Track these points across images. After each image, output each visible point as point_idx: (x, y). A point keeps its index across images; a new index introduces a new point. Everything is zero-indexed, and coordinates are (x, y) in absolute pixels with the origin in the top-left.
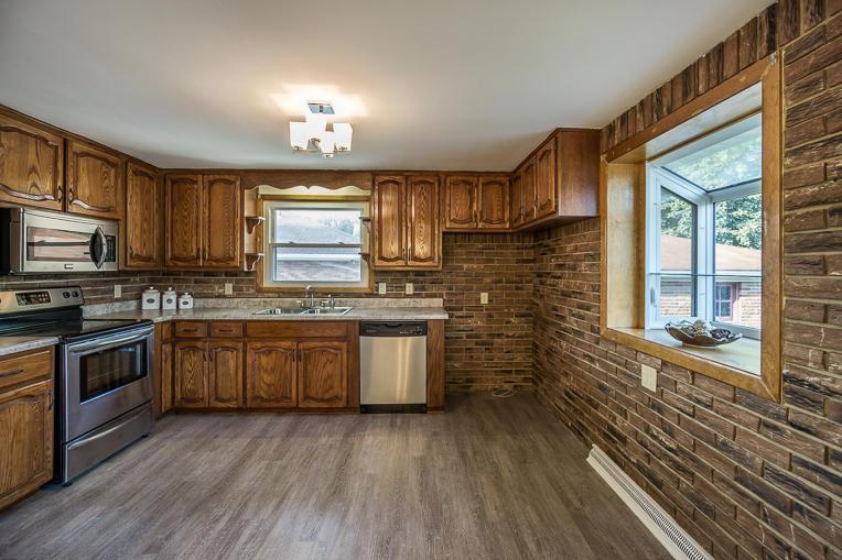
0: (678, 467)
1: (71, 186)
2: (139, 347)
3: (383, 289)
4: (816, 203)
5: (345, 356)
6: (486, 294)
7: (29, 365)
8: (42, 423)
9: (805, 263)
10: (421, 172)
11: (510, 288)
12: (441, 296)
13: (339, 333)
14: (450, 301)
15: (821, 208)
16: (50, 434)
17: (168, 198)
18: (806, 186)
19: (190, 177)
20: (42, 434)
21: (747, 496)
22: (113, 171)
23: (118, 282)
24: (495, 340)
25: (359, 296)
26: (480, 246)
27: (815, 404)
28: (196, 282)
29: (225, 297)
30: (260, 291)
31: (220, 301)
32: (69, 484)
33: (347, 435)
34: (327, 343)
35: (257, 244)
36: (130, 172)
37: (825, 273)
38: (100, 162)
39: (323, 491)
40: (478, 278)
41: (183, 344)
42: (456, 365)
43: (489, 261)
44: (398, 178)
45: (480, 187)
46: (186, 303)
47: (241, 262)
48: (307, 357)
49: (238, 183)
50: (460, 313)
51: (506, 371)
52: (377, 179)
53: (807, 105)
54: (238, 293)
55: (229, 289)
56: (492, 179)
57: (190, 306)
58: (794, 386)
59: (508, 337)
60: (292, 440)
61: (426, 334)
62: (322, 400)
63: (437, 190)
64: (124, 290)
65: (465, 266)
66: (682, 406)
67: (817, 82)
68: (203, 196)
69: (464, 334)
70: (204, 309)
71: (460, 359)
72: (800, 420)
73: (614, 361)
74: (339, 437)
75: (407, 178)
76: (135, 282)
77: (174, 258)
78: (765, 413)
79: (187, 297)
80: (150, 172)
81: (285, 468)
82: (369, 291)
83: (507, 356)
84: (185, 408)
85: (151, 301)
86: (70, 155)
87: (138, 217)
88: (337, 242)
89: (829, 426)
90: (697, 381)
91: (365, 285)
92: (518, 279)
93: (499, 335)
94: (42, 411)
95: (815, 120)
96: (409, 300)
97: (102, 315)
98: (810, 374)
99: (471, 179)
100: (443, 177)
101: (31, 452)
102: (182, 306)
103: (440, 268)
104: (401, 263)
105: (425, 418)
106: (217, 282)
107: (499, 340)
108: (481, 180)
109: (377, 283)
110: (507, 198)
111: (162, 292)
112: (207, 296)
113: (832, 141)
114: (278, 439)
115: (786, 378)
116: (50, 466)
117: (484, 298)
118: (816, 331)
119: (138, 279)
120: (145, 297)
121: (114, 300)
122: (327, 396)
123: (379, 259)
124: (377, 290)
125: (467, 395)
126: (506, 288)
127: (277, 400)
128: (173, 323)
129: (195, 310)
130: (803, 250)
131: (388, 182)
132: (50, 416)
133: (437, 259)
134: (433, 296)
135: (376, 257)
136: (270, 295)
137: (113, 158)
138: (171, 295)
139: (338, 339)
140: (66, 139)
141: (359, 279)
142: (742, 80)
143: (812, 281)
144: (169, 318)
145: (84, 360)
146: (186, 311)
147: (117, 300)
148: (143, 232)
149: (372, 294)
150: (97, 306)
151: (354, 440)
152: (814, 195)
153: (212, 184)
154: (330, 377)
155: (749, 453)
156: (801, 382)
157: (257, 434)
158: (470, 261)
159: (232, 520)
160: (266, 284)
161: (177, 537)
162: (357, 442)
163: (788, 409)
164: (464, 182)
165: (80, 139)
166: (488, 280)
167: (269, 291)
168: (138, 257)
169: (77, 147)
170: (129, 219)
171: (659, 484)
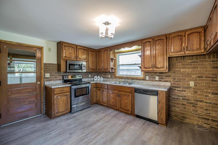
1: (77, 55)
2: (88, 88)
5: (131, 98)
6: (193, 82)
7: (65, 89)
8: (68, 100)
10: (159, 36)
11: (207, 80)
12: (170, 81)
13: (129, 91)
14: (174, 84)
16: (69, 103)
17: (97, 56)
19: (101, 50)
20: (68, 102)
22: (86, 51)
23: (90, 74)
24: (199, 103)
25: (140, 80)
26: (189, 61)
28: (104, 74)
30: (116, 77)
31: (108, 79)
32: (73, 113)
33: (127, 123)
34: (126, 93)
35: (115, 65)
36: (89, 51)
38: (83, 50)
39: (109, 138)
40: (189, 75)
41: (98, 88)
42: (177, 109)
43: (194, 68)
44: (150, 40)
45: (187, 36)
46: (101, 79)
47: (110, 70)
48: (121, 96)
49: (109, 50)
50: (179, 89)
51: (206, 119)
52: (143, 42)
54: (111, 77)
55: (109, 76)
56: (194, 31)
57: (102, 80)
59: (206, 103)
60: (114, 118)
61: (157, 95)
62: (125, 110)
63: (165, 41)
64: (91, 76)
65: (182, 70)
68: (103, 54)
69: (181, 98)
70: (105, 81)
71: (179, 107)
74: (125, 123)
75: (153, 39)
76: (94, 74)
77: (99, 69)
79: (102, 78)
80: (94, 51)
81: (106, 126)
82: (143, 78)
83: (206, 112)
84: (98, 103)
85: (96, 78)
86: (77, 49)
87: (91, 61)
88: (134, 63)
91: (142, 76)
92: (214, 76)
93: (201, 101)
94: (68, 98)
96: (156, 82)
97: (87, 81)
99: (181, 34)
100: (168, 36)
101: (66, 106)
102: (101, 80)
103: (167, 71)
104: (151, 69)
105: (157, 126)
106: (107, 74)
107: (201, 104)
108: (187, 33)
109: (146, 76)
110: (203, 38)
111: (98, 76)
112: (106, 78)
114: (110, 117)
116: (69, 109)
117: (192, 84)
119: (94, 73)
120: (95, 77)
121: (89, 78)
122: (126, 109)
123: (144, 68)
124: (146, 78)
125: (182, 123)
126: (205, 80)
127: (114, 106)
128: (96, 83)
129: (103, 81)
131: (147, 42)
132: (69, 99)
133: (165, 68)
134: (167, 81)
135: (143, 68)
136: (118, 78)
137: (85, 49)
138: (99, 77)
139: (129, 92)
140: (76, 46)
141: (140, 75)
144: (95, 82)
145: (75, 89)
146: (101, 81)
147: (90, 78)
148: (92, 63)
149: (144, 79)
150: (85, 79)
151: (128, 125)
153: (104, 51)
154: (127, 103)
157: (107, 114)
158: (183, 68)
159: (86, 135)
160: (117, 75)
161: (75, 133)
162: (128, 126)
164: (178, 36)
165: (79, 46)
166: (194, 76)
167: (117, 77)
168: (91, 69)
169: (79, 47)
170: (89, 61)
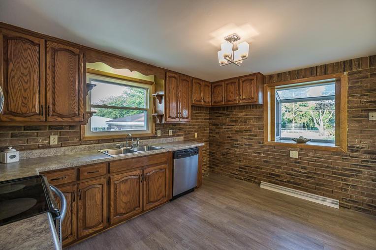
0: (308, 177)
3: (159, 134)
5: (167, 172)
6: (197, 133)
9: (355, 121)
10: (184, 75)
11: (203, 130)
12: (183, 135)
14: (185, 138)
15: (360, 109)
18: (356, 104)
21: (337, 177)
25: (148, 138)
27: (358, 151)
29: (50, 147)
30: (84, 140)
31: (47, 151)
37: (361, 123)
40: (194, 126)
43: (197, 119)
44: (176, 76)
45: (203, 87)
52: (168, 74)
53: (355, 86)
54: (63, 143)
57: (18, 159)
58: (351, 148)
61: (198, 154)
66: (309, 160)
67: (358, 82)
72: (353, 155)
73: (273, 152)
75: (179, 77)
78: (342, 156)
89: (361, 155)
90: (316, 152)
91: (150, 132)
92: (205, 127)
95: (358, 90)
96: (170, 138)
98: (357, 145)
104: (177, 119)
105: (197, 193)
106: (40, 135)
108: (203, 83)
109: (156, 130)
110: (210, 93)
113: (362, 95)
115: (349, 147)
118: (358, 135)
122: (159, 198)
124: (157, 134)
130: (354, 118)
131: (172, 77)
134: (179, 135)
136: (92, 142)
143: (357, 125)
149: (155, 137)
152: (357, 106)
154: (161, 186)
155: (336, 166)
156: (354, 147)
160: (87, 134)
163: (349, 154)
164: (198, 83)
166: (197, 127)
171: (299, 184)
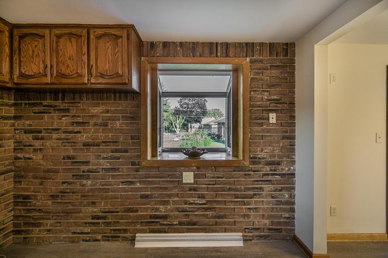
0: (207, 209)
4: (260, 107)
9: (257, 123)
15: (261, 108)
18: (257, 101)
21: (239, 201)
27: (260, 163)
37: (262, 126)
53: (257, 78)
58: (253, 160)
66: (208, 183)
67: (260, 73)
72: (255, 169)
73: (156, 177)
78: (245, 171)
89: (263, 168)
90: (217, 170)
95: (260, 84)
98: (258, 155)
113: (263, 91)
115: (251, 158)
118: (260, 143)
130: (256, 120)
142: (237, 60)
143: (259, 129)
152: (259, 105)
155: (239, 187)
156: (256, 158)
163: (252, 168)
171: (195, 224)
